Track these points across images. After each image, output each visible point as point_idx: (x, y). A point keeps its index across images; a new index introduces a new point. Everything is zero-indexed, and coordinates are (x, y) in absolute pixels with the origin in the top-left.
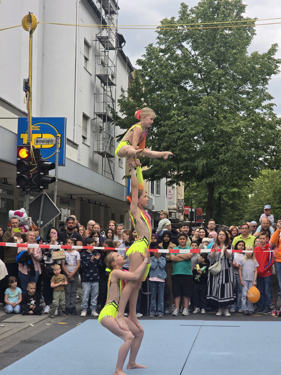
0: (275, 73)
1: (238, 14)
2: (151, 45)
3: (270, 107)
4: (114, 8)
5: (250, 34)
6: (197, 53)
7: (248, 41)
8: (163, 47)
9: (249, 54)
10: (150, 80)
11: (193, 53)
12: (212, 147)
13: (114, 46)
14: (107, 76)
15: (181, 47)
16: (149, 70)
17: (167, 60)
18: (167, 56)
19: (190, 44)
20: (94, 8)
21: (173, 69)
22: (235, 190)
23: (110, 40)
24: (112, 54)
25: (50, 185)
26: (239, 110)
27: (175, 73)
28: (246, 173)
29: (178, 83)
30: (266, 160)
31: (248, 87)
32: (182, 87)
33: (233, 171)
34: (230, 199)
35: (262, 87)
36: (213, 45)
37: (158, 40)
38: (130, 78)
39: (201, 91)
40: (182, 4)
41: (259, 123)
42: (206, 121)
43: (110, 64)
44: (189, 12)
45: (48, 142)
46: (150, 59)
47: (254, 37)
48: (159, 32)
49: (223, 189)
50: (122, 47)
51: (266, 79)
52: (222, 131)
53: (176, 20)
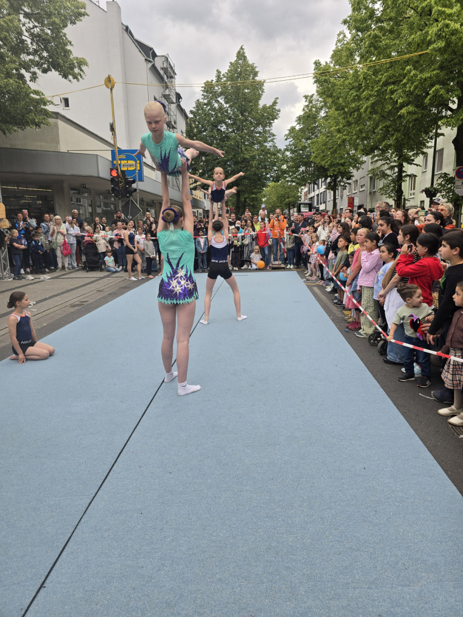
0: (276, 119)
1: (253, 78)
2: (198, 100)
3: (272, 141)
4: (172, 74)
5: (261, 93)
6: (228, 105)
7: (260, 96)
8: (206, 101)
9: (261, 107)
10: (198, 125)
11: (225, 105)
12: (238, 168)
13: (174, 101)
14: (170, 122)
15: (217, 102)
16: (198, 118)
17: (209, 110)
18: (209, 108)
19: (223, 99)
20: (159, 74)
21: (213, 117)
22: (254, 196)
23: (171, 97)
24: (173, 107)
25: (133, 194)
26: (254, 144)
27: (214, 119)
28: (259, 185)
29: (216, 126)
30: (271, 176)
31: (260, 129)
32: (219, 129)
33: (251, 183)
34: (251, 202)
35: (269, 128)
36: (238, 100)
37: (203, 97)
38: (187, 123)
39: (231, 132)
40: (217, 70)
41: (266, 152)
42: (234, 152)
43: (172, 114)
44: (222, 77)
45: (131, 165)
46: (198, 110)
47: (264, 94)
48: (203, 91)
49: (246, 195)
50: (179, 102)
51: (271, 123)
52: (245, 159)
53: (214, 82)
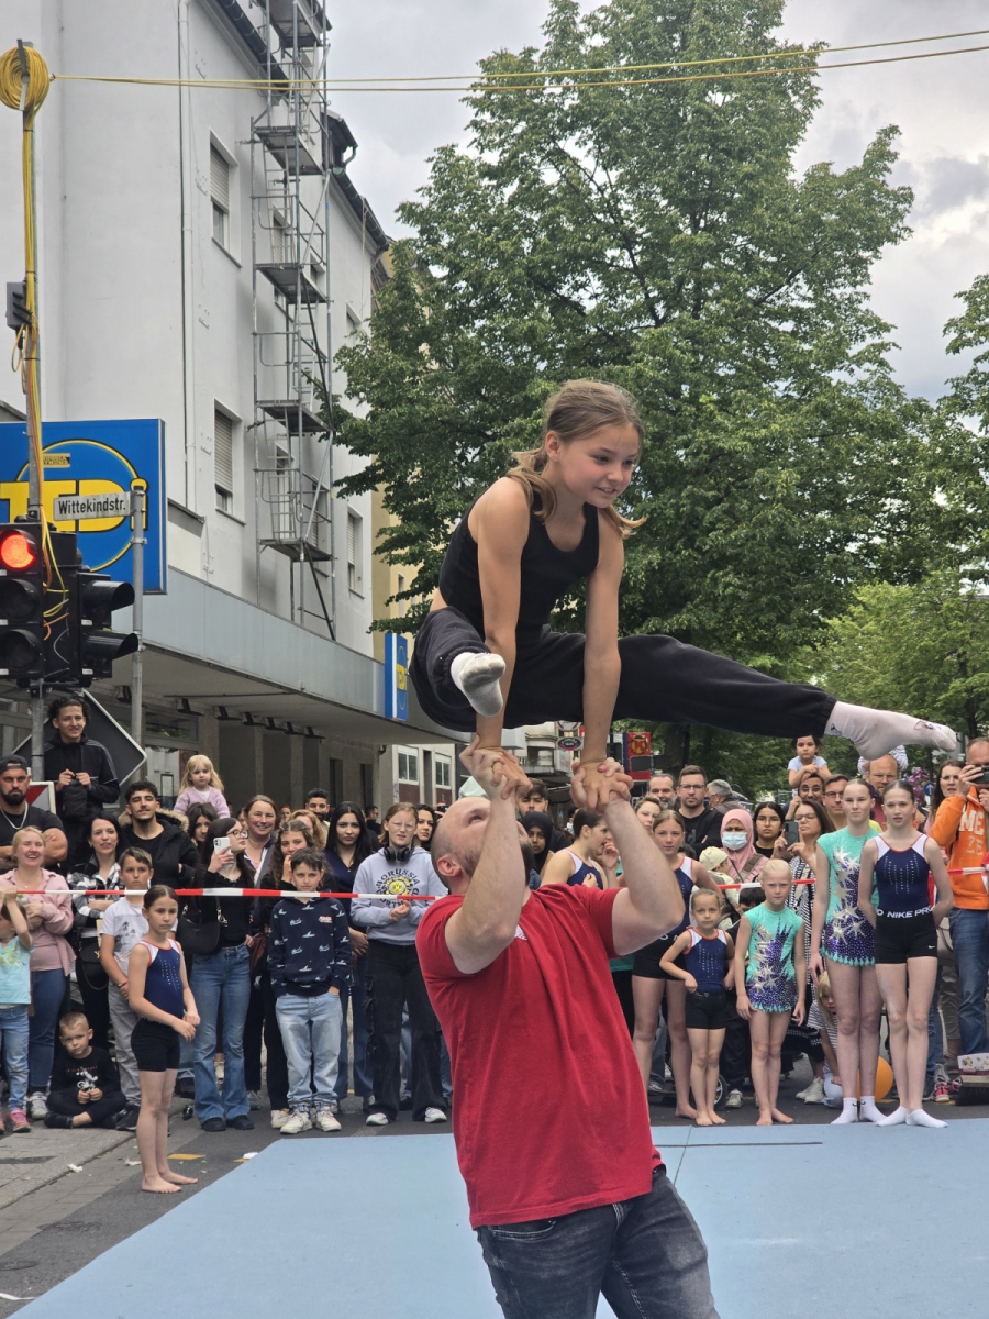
0: (893, 238)
1: (756, 33)
2: (448, 151)
3: (874, 355)
4: (312, 25)
5: (799, 106)
6: (614, 174)
7: (793, 125)
8: (493, 158)
9: (797, 176)
10: (451, 279)
11: (601, 177)
12: (677, 507)
13: (318, 161)
14: (296, 268)
15: (558, 157)
16: (445, 242)
17: (513, 202)
19: (590, 144)
20: (243, 25)
21: (531, 236)
22: (765, 660)
23: (302, 138)
24: (312, 189)
26: (770, 375)
27: (538, 249)
28: (802, 599)
29: (549, 285)
30: (871, 551)
31: (798, 293)
32: (565, 301)
33: (757, 593)
35: (849, 290)
36: (668, 147)
37: (474, 134)
38: (378, 274)
39: (635, 313)
41: (839, 417)
42: (656, 420)
43: (306, 225)
44: (582, 28)
45: (104, 507)
46: (447, 202)
47: (816, 112)
48: (475, 103)
50: (343, 165)
51: (863, 262)
52: (717, 454)
53: (535, 57)
